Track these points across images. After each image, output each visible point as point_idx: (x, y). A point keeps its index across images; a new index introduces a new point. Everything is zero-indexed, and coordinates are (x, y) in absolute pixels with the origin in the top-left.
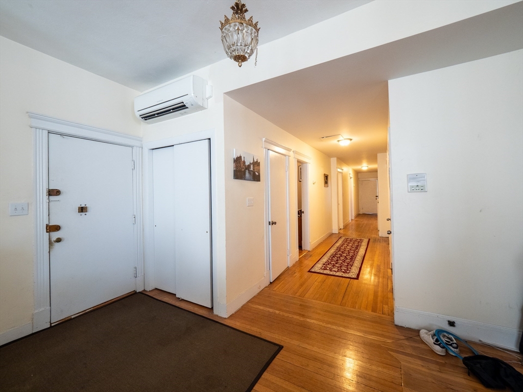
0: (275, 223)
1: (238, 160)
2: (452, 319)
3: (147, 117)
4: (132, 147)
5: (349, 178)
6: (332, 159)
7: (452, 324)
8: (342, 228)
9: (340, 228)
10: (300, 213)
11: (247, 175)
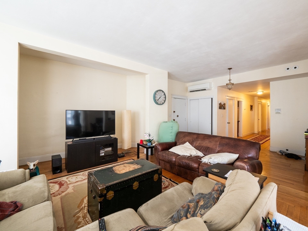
0: (230, 123)
1: (220, 104)
2: (287, 149)
3: (191, 91)
4: (185, 99)
5: (267, 106)
6: (255, 97)
7: (287, 150)
8: (261, 131)
9: (259, 131)
10: (238, 122)
11: (222, 108)
